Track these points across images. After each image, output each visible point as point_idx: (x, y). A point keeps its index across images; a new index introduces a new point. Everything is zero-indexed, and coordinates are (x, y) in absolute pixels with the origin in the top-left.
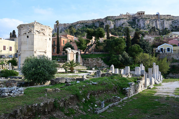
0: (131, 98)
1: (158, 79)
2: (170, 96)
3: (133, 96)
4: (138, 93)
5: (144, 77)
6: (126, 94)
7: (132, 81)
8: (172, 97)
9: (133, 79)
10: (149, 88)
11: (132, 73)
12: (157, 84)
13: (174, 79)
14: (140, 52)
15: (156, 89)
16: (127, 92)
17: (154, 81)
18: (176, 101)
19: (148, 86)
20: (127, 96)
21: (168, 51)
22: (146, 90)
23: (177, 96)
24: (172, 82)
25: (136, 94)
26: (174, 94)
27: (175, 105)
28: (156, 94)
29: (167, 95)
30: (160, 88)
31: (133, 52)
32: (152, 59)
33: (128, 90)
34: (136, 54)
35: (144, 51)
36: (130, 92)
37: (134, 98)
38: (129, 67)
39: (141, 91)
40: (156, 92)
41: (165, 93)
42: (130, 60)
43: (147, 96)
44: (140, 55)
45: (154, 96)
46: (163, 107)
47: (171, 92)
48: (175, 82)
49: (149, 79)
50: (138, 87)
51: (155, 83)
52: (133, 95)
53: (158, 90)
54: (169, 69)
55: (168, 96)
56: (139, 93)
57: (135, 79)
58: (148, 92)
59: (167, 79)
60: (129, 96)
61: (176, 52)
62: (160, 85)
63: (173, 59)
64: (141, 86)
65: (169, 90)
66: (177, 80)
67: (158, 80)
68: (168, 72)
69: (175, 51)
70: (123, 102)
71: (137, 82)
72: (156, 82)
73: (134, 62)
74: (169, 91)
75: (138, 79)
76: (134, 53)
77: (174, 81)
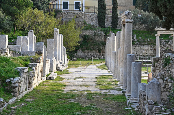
0: (22, 100)
1: (61, 61)
2: (92, 92)
3: (25, 96)
4: (32, 89)
5: (43, 55)
6: (13, 92)
7: (21, 65)
8: (96, 93)
9: (22, 61)
10: (50, 78)
11: (13, 49)
12: (61, 71)
13: (86, 62)
14: (27, 6)
15: (64, 81)
16: (15, 87)
17: (56, 64)
18: (106, 99)
19: (48, 75)
20: (14, 96)
21: (76, 8)
22: (45, 83)
23: (104, 91)
24: (86, 67)
25: (30, 90)
26: (97, 88)
27: (108, 107)
28: (67, 89)
29: (87, 90)
30: (69, 77)
31: (13, 6)
32: (50, 21)
33: (17, 82)
34: (19, 11)
35: (34, 5)
36: (20, 87)
37: (29, 100)
38: (7, 36)
39: (37, 84)
40: (65, 86)
41: (81, 86)
42: (6, 21)
43: (52, 94)
44: (27, 13)
45: (65, 94)
46: (88, 112)
47: (91, 83)
48: (91, 66)
49: (49, 61)
50: (33, 76)
51: (58, 70)
52: (25, 93)
53: (68, 82)
54: (79, 42)
55: (89, 92)
56: (34, 89)
57: (26, 60)
58: (52, 87)
59: (75, 61)
60: (19, 94)
61: (90, 11)
62: (66, 72)
63: (84, 24)
64: (38, 75)
65: (85, 80)
66: (92, 62)
67: (61, 63)
68: (77, 47)
69: (88, 8)
70: (8, 108)
71: (30, 66)
72: (58, 66)
73: (14, 26)
74: (87, 83)
75: (32, 61)
76: (15, 8)
77: (88, 65)
